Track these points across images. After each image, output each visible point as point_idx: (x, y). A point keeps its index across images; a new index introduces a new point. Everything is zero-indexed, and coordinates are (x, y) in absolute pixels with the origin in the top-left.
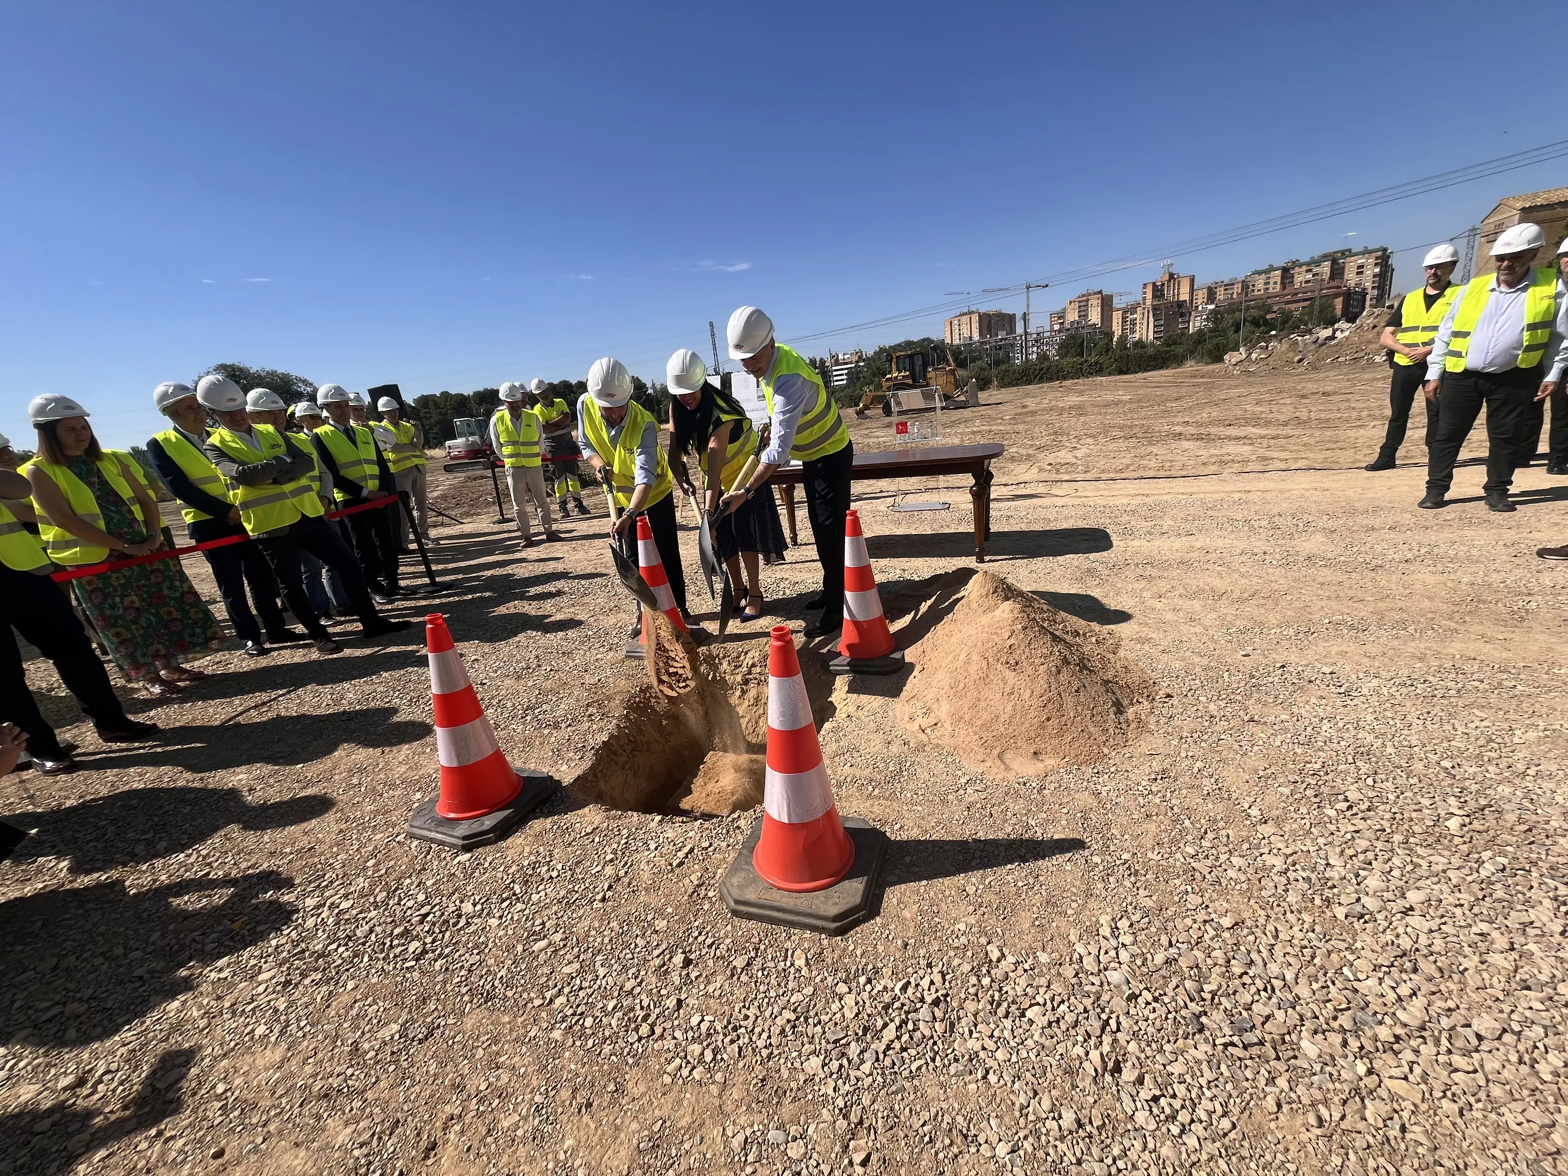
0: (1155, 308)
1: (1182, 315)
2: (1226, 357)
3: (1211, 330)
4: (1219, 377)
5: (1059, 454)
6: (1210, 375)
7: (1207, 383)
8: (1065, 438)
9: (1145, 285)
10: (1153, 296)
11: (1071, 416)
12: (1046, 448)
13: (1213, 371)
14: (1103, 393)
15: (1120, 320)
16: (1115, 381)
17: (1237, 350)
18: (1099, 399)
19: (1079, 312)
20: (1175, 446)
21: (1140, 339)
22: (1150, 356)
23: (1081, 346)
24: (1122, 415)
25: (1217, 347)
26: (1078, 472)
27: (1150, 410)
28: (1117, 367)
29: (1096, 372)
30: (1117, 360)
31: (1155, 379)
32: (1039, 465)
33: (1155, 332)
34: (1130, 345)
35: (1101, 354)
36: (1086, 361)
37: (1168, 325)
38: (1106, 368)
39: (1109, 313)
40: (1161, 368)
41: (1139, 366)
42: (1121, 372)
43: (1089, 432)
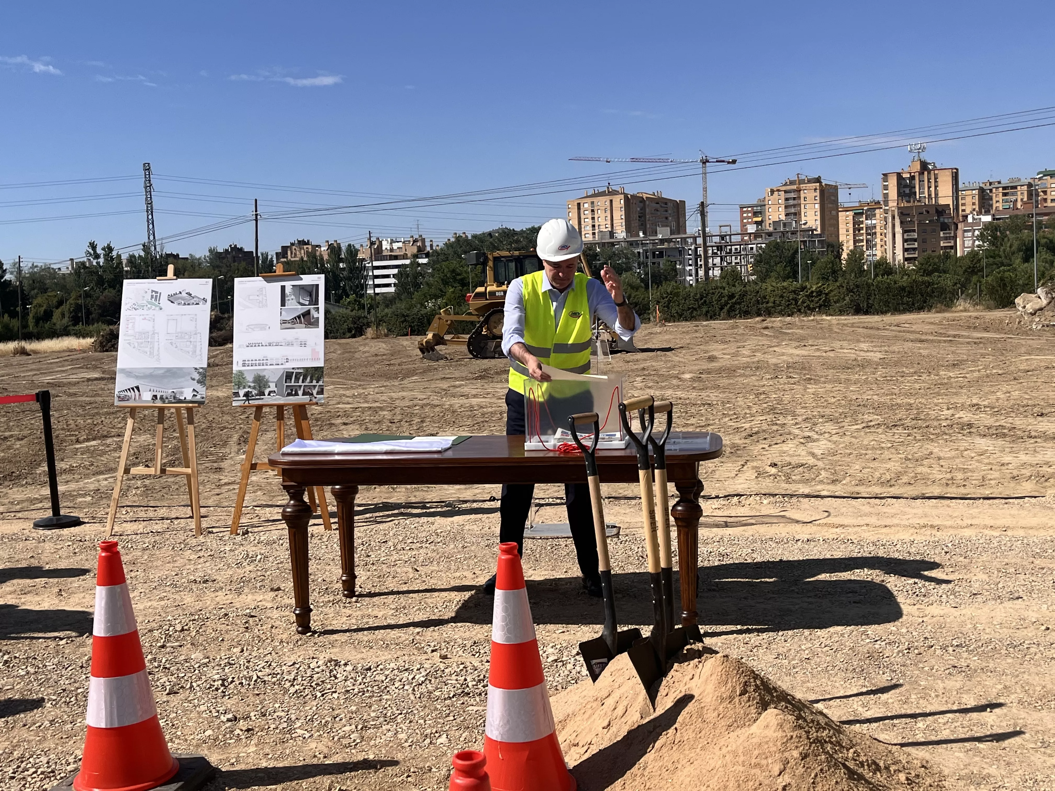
0: (903, 213)
1: (945, 227)
2: (1018, 300)
3: (990, 254)
4: (1011, 332)
5: (785, 447)
6: (998, 327)
7: (995, 341)
8: (789, 420)
9: (885, 175)
10: (900, 194)
11: (792, 381)
12: (762, 435)
13: (1001, 321)
14: (837, 344)
15: (851, 226)
16: (853, 325)
17: (1033, 292)
18: (831, 354)
19: (786, 207)
20: (965, 445)
21: (883, 259)
22: (903, 289)
23: (792, 261)
24: (874, 387)
25: (1002, 282)
26: (821, 482)
27: (916, 381)
28: (851, 301)
29: (820, 307)
30: (851, 291)
31: (914, 327)
32: (755, 464)
33: (905, 250)
34: (869, 266)
35: (825, 278)
36: (803, 288)
37: (924, 241)
38: (835, 302)
39: (834, 213)
40: (920, 309)
41: (887, 303)
42: (858, 311)
43: (828, 411)
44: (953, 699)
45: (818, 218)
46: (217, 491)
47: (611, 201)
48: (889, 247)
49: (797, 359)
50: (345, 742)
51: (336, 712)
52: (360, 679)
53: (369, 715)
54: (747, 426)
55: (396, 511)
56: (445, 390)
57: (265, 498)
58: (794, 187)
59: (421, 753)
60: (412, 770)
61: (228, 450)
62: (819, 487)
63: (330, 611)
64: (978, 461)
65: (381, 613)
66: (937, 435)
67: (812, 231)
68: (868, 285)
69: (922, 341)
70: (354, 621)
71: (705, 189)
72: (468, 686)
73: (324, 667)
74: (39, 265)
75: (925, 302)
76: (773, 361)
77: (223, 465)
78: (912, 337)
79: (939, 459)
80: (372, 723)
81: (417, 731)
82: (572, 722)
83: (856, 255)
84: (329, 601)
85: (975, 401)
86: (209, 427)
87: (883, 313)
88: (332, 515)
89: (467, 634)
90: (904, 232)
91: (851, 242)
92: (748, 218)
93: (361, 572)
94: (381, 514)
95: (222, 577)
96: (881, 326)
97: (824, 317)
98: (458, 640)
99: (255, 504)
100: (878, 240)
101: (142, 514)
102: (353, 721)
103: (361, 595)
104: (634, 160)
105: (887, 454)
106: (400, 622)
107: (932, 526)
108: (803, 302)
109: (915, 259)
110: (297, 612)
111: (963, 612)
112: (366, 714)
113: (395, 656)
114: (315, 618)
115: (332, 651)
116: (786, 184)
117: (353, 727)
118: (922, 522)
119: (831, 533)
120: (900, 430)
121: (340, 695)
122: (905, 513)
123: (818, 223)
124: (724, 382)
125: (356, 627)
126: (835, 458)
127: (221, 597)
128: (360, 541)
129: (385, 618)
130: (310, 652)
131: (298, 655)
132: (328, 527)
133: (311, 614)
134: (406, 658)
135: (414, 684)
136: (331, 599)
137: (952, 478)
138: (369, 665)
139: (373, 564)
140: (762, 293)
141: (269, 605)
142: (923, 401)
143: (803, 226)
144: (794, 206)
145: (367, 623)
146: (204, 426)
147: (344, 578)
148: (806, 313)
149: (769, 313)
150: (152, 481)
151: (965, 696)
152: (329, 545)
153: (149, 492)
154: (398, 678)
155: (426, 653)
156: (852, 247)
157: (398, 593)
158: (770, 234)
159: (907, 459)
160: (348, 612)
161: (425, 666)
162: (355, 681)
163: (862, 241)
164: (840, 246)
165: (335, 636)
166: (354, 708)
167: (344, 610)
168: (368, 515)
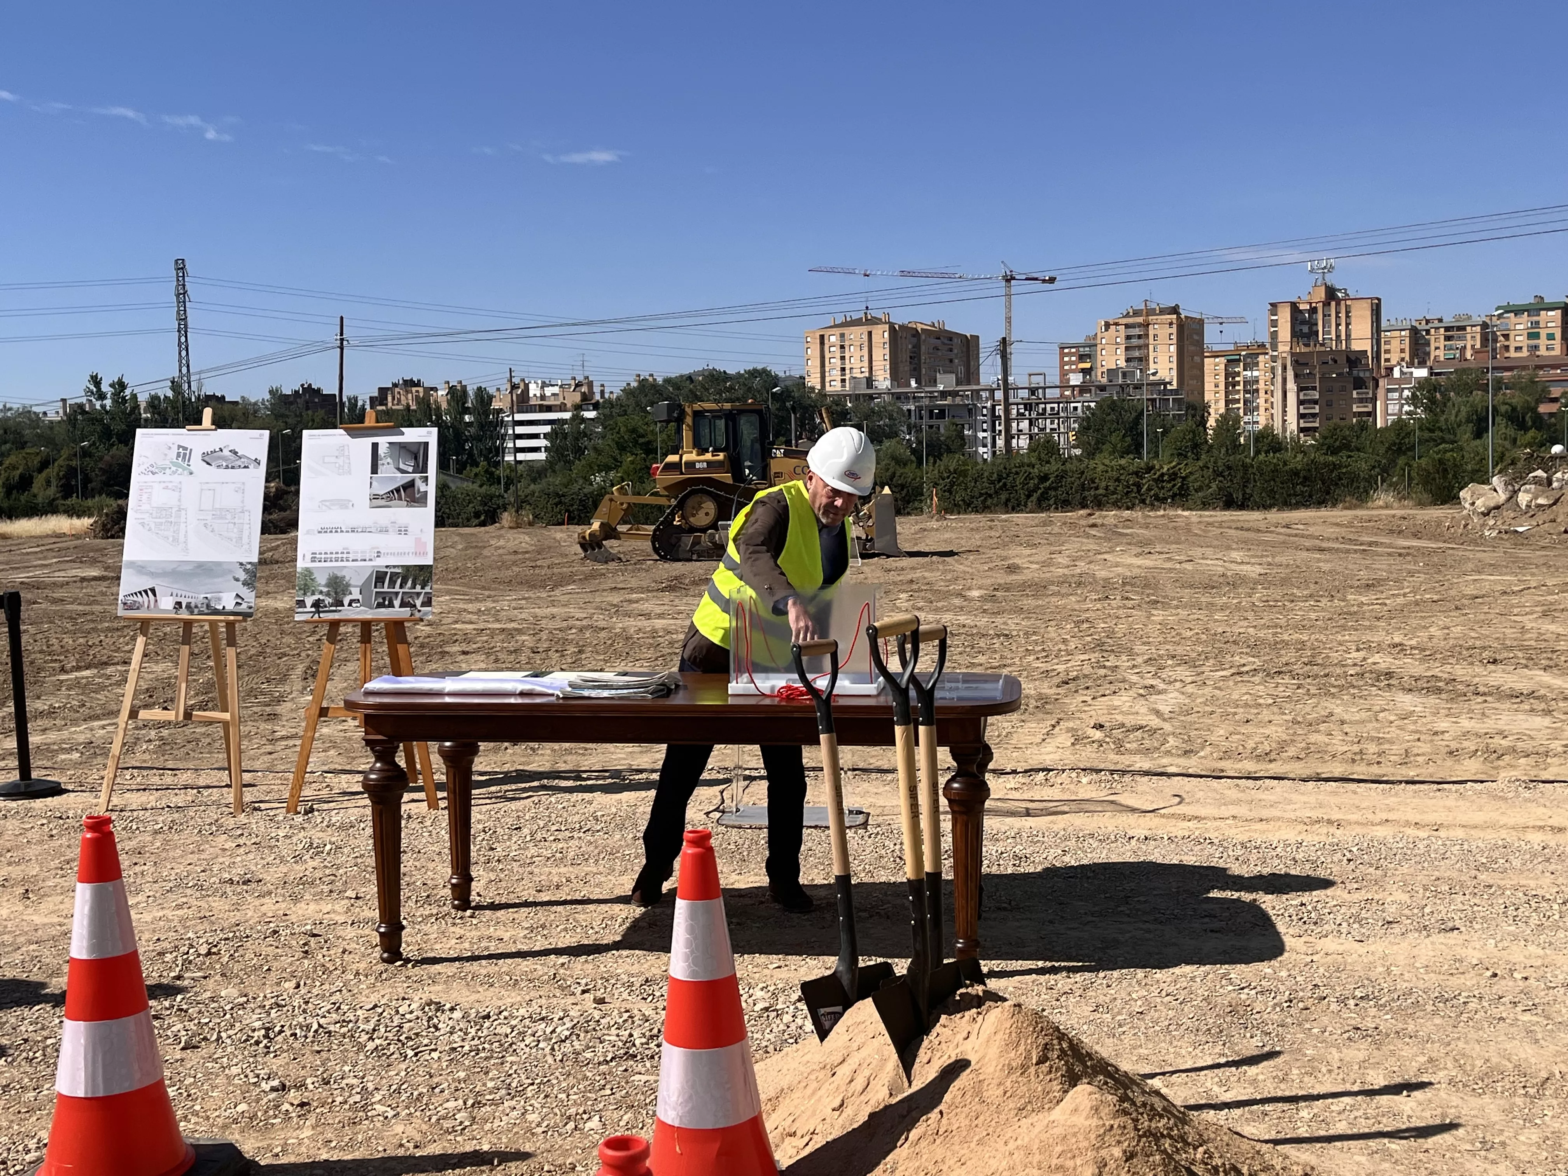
0: (1299, 362)
1: (1359, 384)
2: (1464, 494)
3: (1424, 426)
4: (1453, 539)
5: (1115, 701)
6: (1434, 532)
7: (1429, 553)
8: (1123, 661)
9: (1274, 305)
10: (1294, 334)
11: (1130, 604)
12: (1082, 683)
13: (1439, 524)
14: (1197, 552)
15: (1222, 379)
16: (1221, 525)
17: (1487, 482)
18: (1189, 566)
19: (1127, 349)
20: (1379, 703)
21: (1268, 429)
22: (1296, 473)
23: (1134, 429)
24: (1250, 615)
25: (1442, 467)
26: (1168, 753)
27: (1312, 608)
28: (1220, 489)
29: (1173, 497)
30: (1221, 474)
31: (1312, 530)
32: (1071, 724)
33: (1301, 416)
34: (1247, 439)
35: (1182, 455)
36: (1149, 469)
37: (1329, 404)
38: (1196, 491)
39: (1197, 359)
40: (1320, 503)
41: (1272, 493)
42: (1229, 504)
43: (1180, 650)
44: (1353, 1076)
45: (1174, 365)
46: (269, 748)
47: (870, 333)
48: (1277, 411)
49: (1136, 572)
50: (447, 1124)
51: (435, 1080)
52: (473, 1031)
53: (484, 1085)
54: (1061, 668)
55: (536, 784)
56: (615, 606)
57: (339, 760)
58: (1140, 320)
59: (560, 1143)
60: (546, 1168)
61: (287, 688)
62: (1165, 761)
63: (432, 929)
64: (1399, 728)
65: (508, 934)
66: (1341, 688)
67: (1165, 384)
68: (1245, 467)
69: (1321, 550)
70: (467, 945)
71: (1009, 320)
72: (634, 1045)
73: (420, 1013)
74: (15, 406)
75: (1328, 493)
76: (1102, 574)
77: (279, 709)
78: (1308, 543)
79: (1343, 722)
80: (488, 1097)
81: (556, 1110)
82: (788, 1100)
83: (1229, 422)
84: (432, 915)
85: (1397, 640)
86: (260, 654)
87: (1266, 507)
88: (440, 787)
89: (635, 969)
90: (1300, 389)
91: (1222, 404)
92: (1070, 363)
93: (481, 873)
94: (514, 787)
95: (272, 876)
96: (1262, 526)
97: (1180, 512)
98: (623, 976)
99: (326, 768)
100: (1261, 401)
101: (155, 780)
102: (460, 1093)
103: (479, 907)
104: (904, 274)
105: (1266, 715)
106: (536, 948)
107: (1330, 822)
108: (1149, 489)
109: (1315, 429)
110: (382, 930)
111: (1372, 948)
112: (480, 1084)
113: (528, 998)
114: (409, 939)
115: (432, 988)
116: (1127, 315)
117: (461, 1102)
118: (1314, 815)
119: (1180, 829)
120: (1287, 679)
121: (442, 1055)
122: (1290, 802)
123: (1174, 373)
124: (1029, 603)
125: (469, 954)
126: (1189, 718)
127: (269, 906)
128: (481, 827)
129: (514, 942)
130: (399, 990)
131: (383, 994)
132: (433, 804)
133: (403, 933)
134: (543, 1001)
135: (554, 1041)
136: (435, 912)
137: (1361, 752)
138: (488, 1010)
139: (499, 861)
140: (1088, 475)
141: (341, 919)
142: (1322, 637)
143: (1152, 378)
144: (1139, 347)
145: (487, 948)
146: (253, 651)
147: (454, 881)
148: (1152, 505)
149: (1099, 504)
150: (173, 731)
151: (1371, 1072)
152: (434, 832)
153: (168, 747)
154: (530, 1031)
155: (573, 994)
156: (1222, 410)
157: (535, 904)
158: (1102, 388)
159: (1295, 722)
160: (458, 931)
161: (571, 1013)
162: (466, 1034)
163: (1238, 401)
164: (1205, 407)
165: (438, 967)
166: (462, 1075)
167: (452, 929)
168: (493, 789)
